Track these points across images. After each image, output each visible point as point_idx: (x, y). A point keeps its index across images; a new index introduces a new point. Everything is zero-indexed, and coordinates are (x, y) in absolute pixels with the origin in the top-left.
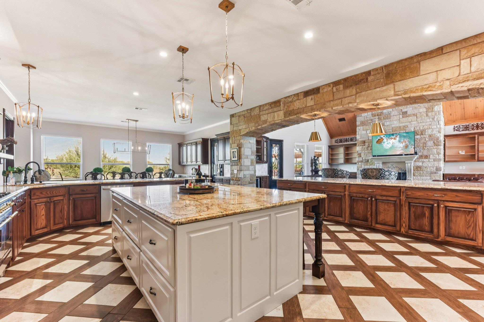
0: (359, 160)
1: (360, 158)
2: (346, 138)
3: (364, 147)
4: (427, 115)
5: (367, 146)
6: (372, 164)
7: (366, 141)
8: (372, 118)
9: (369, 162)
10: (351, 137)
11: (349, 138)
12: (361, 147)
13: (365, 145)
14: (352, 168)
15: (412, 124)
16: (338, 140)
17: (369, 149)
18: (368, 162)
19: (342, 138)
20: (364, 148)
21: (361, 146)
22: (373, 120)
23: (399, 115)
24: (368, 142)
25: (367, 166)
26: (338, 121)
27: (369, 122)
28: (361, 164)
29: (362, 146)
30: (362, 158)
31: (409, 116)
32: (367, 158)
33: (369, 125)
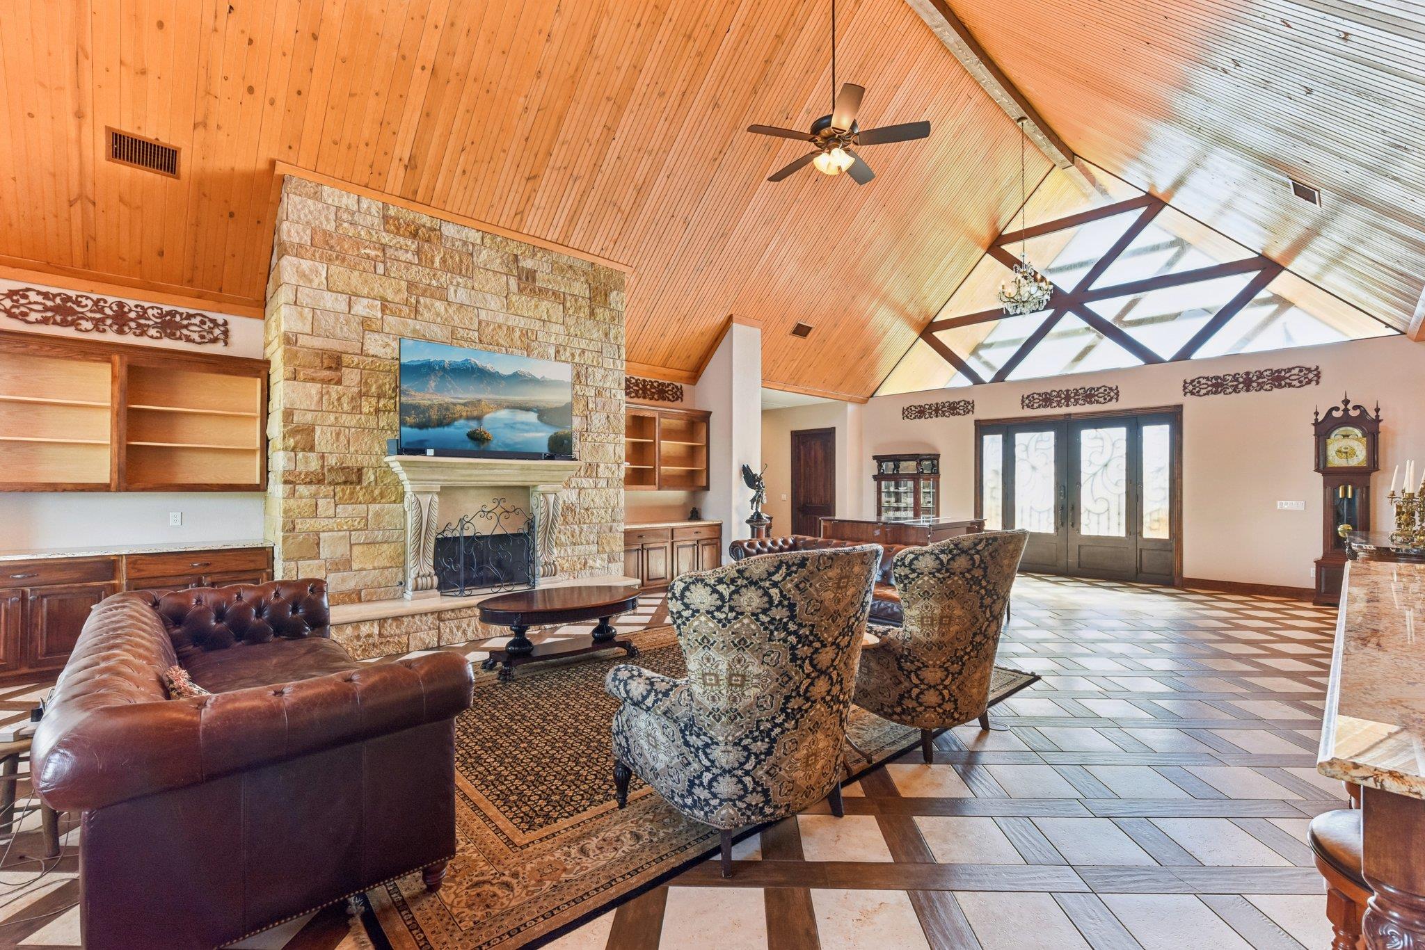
0: (301, 467)
1: (306, 458)
2: (121, 305)
3: (335, 390)
4: (592, 313)
5: (356, 390)
6: (382, 495)
7: (346, 359)
8: (386, 238)
9: (364, 484)
10: (166, 308)
11: (145, 310)
12: (314, 389)
13: (339, 382)
14: (174, 520)
15: (549, 334)
16: (33, 296)
17: (366, 409)
18: (359, 481)
19: (73, 294)
20: (334, 396)
21: (313, 380)
22: (389, 252)
23: (507, 275)
24: (357, 367)
25: (350, 507)
26: (102, 145)
27: (367, 251)
28: (315, 496)
29: (323, 381)
30: (323, 457)
31: (541, 292)
32: (351, 462)
33: (364, 271)
